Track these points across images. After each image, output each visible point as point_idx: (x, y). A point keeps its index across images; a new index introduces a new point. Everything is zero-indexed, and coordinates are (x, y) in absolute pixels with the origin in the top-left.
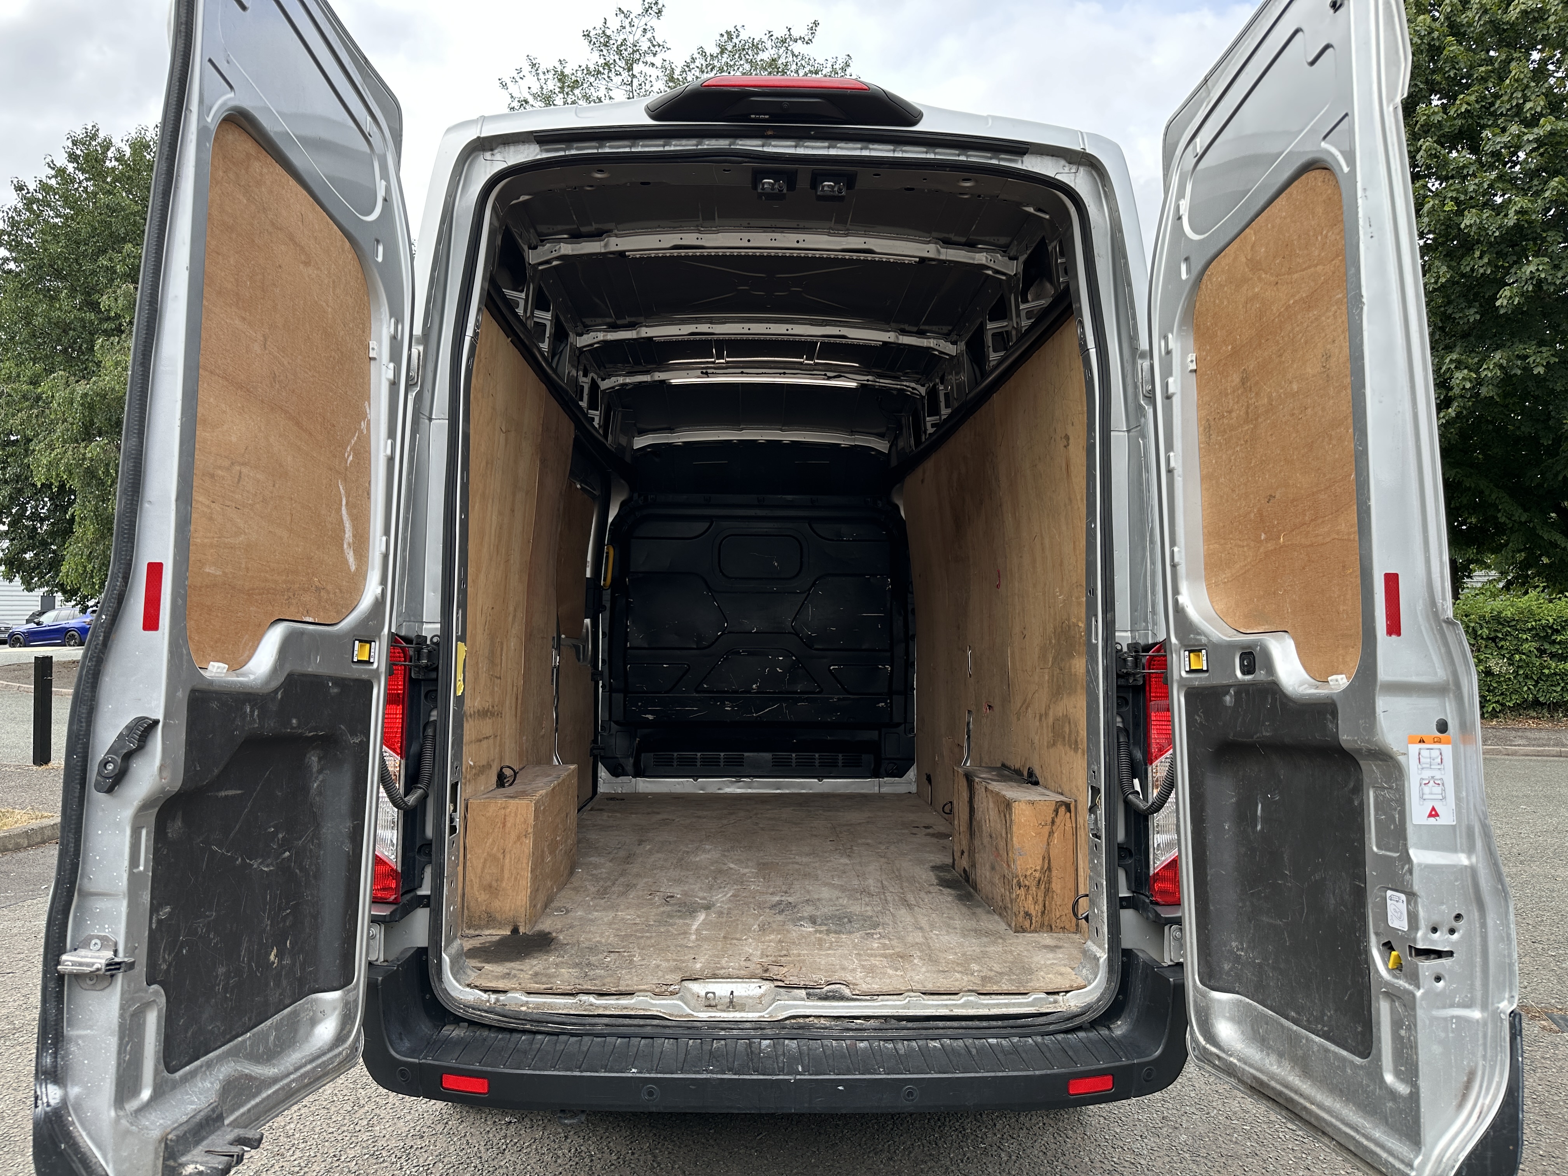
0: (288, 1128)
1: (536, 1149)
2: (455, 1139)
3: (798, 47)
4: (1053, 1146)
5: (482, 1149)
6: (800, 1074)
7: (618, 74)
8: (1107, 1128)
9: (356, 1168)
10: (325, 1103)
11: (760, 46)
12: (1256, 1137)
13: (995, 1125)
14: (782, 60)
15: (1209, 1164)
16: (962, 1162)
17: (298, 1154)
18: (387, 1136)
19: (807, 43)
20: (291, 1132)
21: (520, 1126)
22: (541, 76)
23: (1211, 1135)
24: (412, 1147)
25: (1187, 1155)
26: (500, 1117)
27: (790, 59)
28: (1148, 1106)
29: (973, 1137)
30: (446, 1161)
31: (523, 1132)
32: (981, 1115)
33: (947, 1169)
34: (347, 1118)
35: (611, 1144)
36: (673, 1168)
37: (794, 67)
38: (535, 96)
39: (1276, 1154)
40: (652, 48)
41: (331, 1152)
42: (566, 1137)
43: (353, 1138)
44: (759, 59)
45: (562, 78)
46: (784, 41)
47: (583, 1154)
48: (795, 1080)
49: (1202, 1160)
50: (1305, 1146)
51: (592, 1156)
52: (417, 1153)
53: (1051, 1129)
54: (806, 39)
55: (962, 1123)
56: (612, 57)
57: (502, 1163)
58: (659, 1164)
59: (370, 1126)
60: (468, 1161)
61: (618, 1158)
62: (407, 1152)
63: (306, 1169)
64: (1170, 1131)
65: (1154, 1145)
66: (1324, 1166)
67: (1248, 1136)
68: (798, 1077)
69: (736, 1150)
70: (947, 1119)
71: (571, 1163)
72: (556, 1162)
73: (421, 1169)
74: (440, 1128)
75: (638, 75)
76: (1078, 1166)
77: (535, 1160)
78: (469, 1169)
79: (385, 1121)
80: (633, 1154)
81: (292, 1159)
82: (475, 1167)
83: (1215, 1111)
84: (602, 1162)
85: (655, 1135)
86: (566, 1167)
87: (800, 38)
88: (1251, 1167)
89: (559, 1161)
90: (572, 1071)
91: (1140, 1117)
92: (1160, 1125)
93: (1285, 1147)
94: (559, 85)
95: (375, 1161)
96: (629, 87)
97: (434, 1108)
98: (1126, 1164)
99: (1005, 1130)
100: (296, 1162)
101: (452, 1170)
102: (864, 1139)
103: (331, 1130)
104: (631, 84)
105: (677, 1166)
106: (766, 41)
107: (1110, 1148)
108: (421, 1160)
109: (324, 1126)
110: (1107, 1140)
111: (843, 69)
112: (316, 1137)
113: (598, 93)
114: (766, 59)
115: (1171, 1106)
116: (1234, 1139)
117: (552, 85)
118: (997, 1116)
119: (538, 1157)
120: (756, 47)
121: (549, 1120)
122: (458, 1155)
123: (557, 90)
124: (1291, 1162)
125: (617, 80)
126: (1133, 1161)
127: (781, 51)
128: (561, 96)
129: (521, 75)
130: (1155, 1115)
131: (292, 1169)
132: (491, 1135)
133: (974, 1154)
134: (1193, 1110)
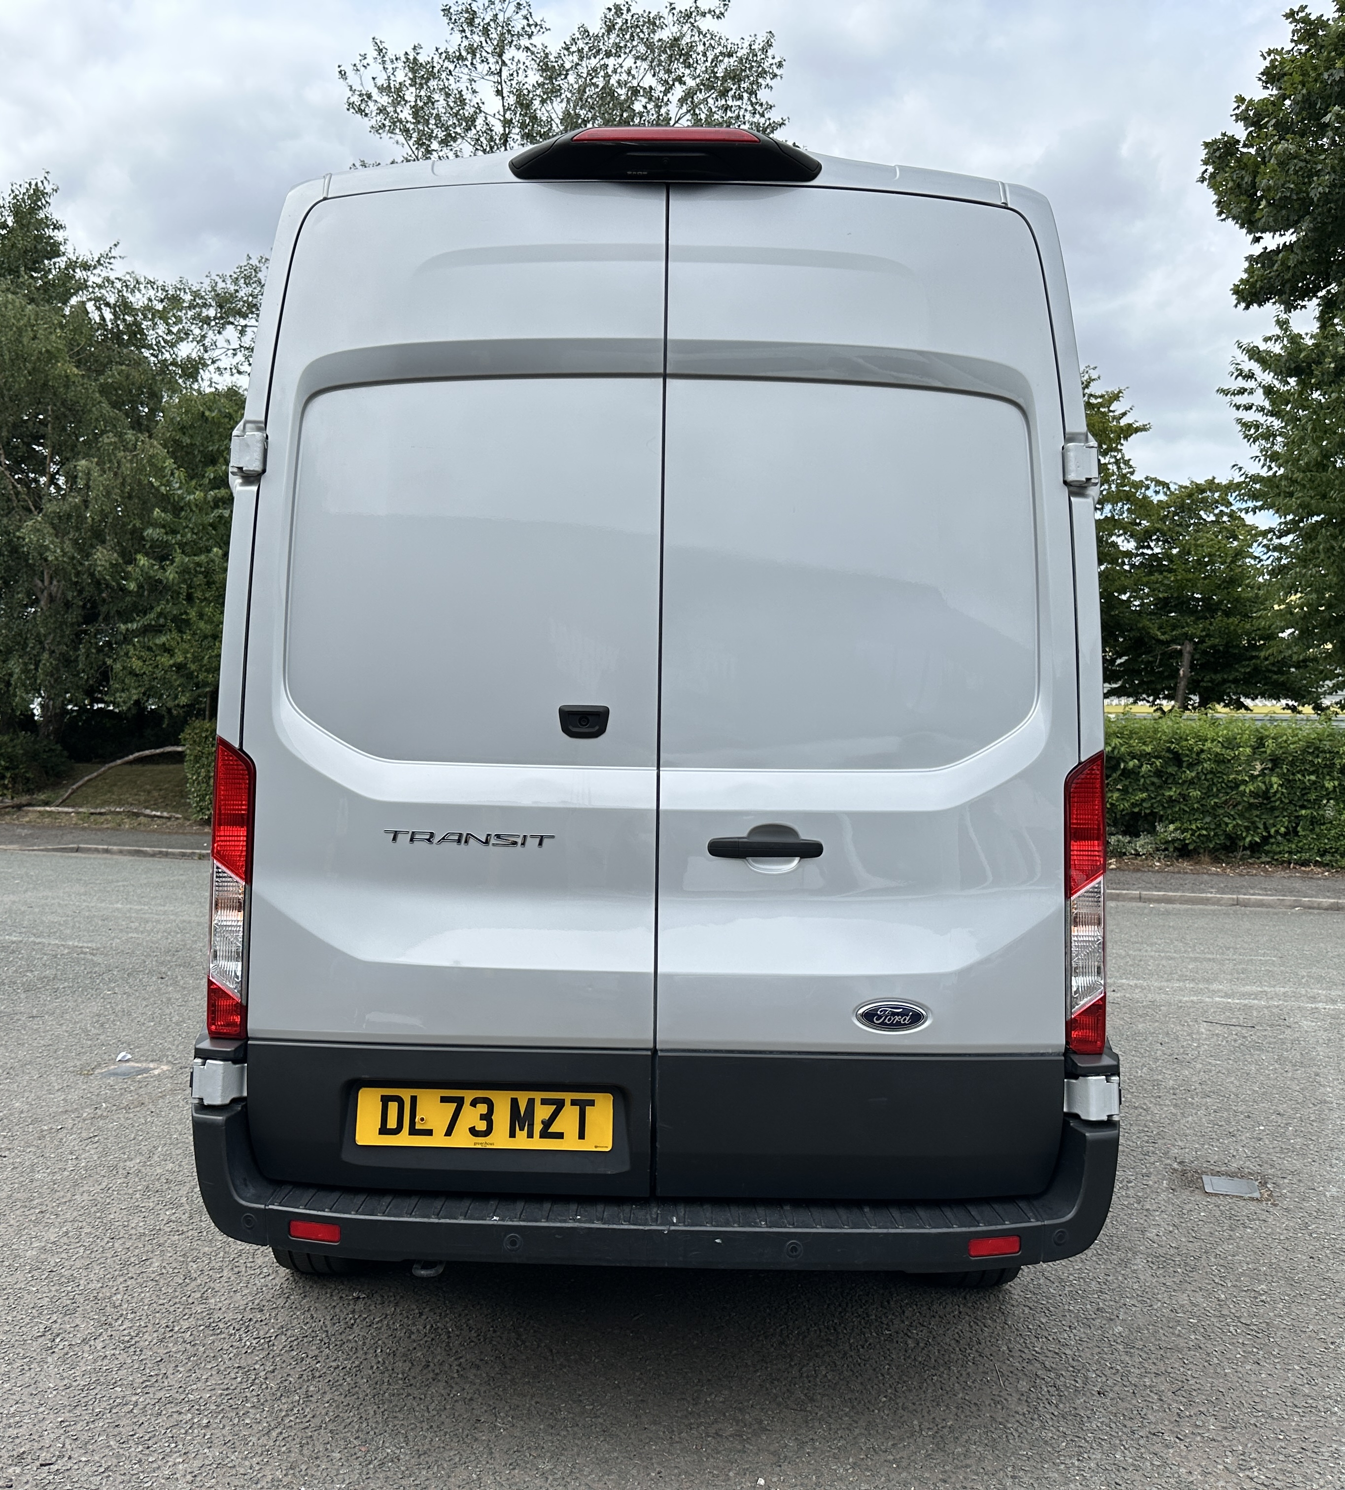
0: (114, 1298)
1: (388, 1325)
2: (298, 1313)
3: (706, 24)
4: (968, 1335)
5: (328, 1323)
6: (674, 1224)
7: (484, 61)
8: (1031, 1318)
9: (192, 1338)
10: (153, 1276)
11: (657, 22)
12: (1202, 1330)
13: (904, 1312)
14: (687, 39)
15: (1144, 1356)
16: (863, 1347)
17: (127, 1324)
18: (223, 1309)
19: (718, 17)
20: (117, 1304)
21: (369, 1302)
22: (389, 65)
23: (1150, 1327)
24: (250, 1320)
25: (1120, 1347)
26: (347, 1292)
27: (697, 39)
28: (1082, 1297)
29: (877, 1324)
30: (289, 1333)
31: (372, 1307)
32: (888, 1302)
33: (845, 1354)
34: (179, 1290)
35: (471, 1322)
36: (539, 1346)
37: (701, 48)
38: (381, 89)
39: (1222, 1348)
40: (527, 29)
41: (164, 1322)
42: (421, 1314)
43: (187, 1311)
44: (656, 38)
45: (414, 66)
46: (689, 16)
47: (440, 1330)
48: (669, 1231)
49: (1137, 1352)
50: (1258, 1341)
51: (449, 1332)
52: (257, 1325)
53: (967, 1318)
54: (717, 12)
55: (866, 1309)
56: (477, 39)
57: (351, 1338)
58: (523, 1342)
59: (203, 1299)
60: (313, 1334)
61: (478, 1335)
62: (246, 1325)
63: (137, 1339)
64: (1104, 1322)
65: (1083, 1336)
66: (1276, 1361)
67: (1194, 1328)
68: (673, 1228)
69: (609, 1330)
70: (850, 1305)
71: (426, 1339)
72: (410, 1337)
73: (262, 1341)
74: (280, 1301)
75: (508, 62)
76: (994, 1354)
77: (386, 1335)
78: (314, 1342)
79: (219, 1294)
80: (495, 1331)
81: (122, 1328)
82: (321, 1340)
83: (1159, 1304)
84: (460, 1340)
85: (519, 1313)
86: (421, 1342)
87: (710, 12)
88: (1191, 1360)
89: (413, 1337)
90: (429, 1217)
91: (1071, 1308)
92: (1094, 1316)
93: (1235, 1341)
94: (410, 75)
95: (211, 1332)
96: (496, 78)
97: (274, 1282)
98: (1050, 1354)
99: (915, 1318)
100: (126, 1332)
101: (295, 1343)
102: (754, 1323)
103: (161, 1302)
104: (500, 73)
105: (543, 1345)
106: (665, 15)
107: (1032, 1337)
108: (262, 1333)
109: (154, 1297)
110: (1030, 1330)
111: (764, 50)
112: (146, 1307)
113: (458, 84)
114: (665, 38)
115: (1108, 1297)
116: (1177, 1332)
117: (402, 75)
118: (907, 1304)
119: (390, 1333)
120: (653, 23)
121: (402, 1297)
122: (302, 1328)
123: (408, 82)
124: (1238, 1356)
125: (482, 68)
126: (1057, 1351)
127: (685, 28)
128: (413, 89)
129: (365, 62)
130: (1088, 1306)
131: (122, 1338)
132: (337, 1310)
133: (877, 1340)
134: (1134, 1302)
